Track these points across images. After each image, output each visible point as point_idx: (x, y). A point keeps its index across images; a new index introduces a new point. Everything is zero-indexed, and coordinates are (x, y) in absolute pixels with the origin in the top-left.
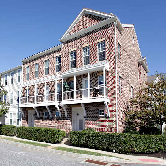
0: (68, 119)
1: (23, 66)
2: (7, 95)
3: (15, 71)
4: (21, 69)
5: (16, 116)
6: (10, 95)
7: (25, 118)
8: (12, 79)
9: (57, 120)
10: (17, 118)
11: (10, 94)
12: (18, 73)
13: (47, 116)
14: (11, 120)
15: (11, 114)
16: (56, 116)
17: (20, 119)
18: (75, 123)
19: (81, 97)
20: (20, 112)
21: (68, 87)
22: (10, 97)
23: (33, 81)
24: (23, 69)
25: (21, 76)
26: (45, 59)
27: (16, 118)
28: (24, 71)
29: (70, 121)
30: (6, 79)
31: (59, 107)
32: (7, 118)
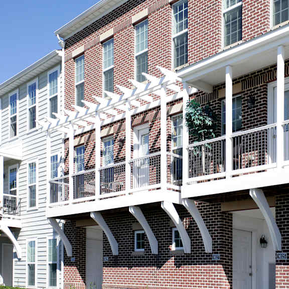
0: (216, 257)
1: (62, 53)
2: (18, 174)
3: (41, 76)
4: (57, 68)
5: (47, 254)
6: (27, 174)
7: (73, 260)
8: (33, 111)
9: (178, 264)
10: (48, 261)
11: (28, 170)
12: (48, 85)
13: (143, 250)
14: (32, 268)
15: (32, 244)
16: (173, 247)
17: (57, 262)
18: (254, 277)
19: (262, 161)
20: (58, 238)
21: (209, 122)
22: (27, 179)
23: (88, 108)
24: (63, 65)
25: (59, 94)
26: (135, 19)
27: (47, 258)
28: (69, 76)
29: (220, 267)
30: (14, 111)
31: (179, 208)
32: (19, 260)
